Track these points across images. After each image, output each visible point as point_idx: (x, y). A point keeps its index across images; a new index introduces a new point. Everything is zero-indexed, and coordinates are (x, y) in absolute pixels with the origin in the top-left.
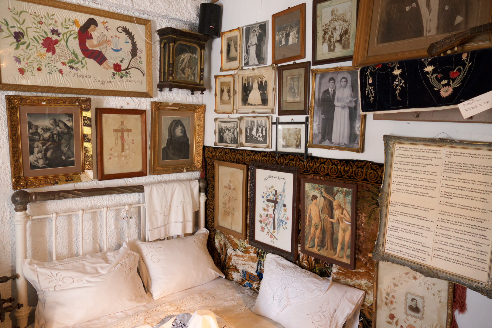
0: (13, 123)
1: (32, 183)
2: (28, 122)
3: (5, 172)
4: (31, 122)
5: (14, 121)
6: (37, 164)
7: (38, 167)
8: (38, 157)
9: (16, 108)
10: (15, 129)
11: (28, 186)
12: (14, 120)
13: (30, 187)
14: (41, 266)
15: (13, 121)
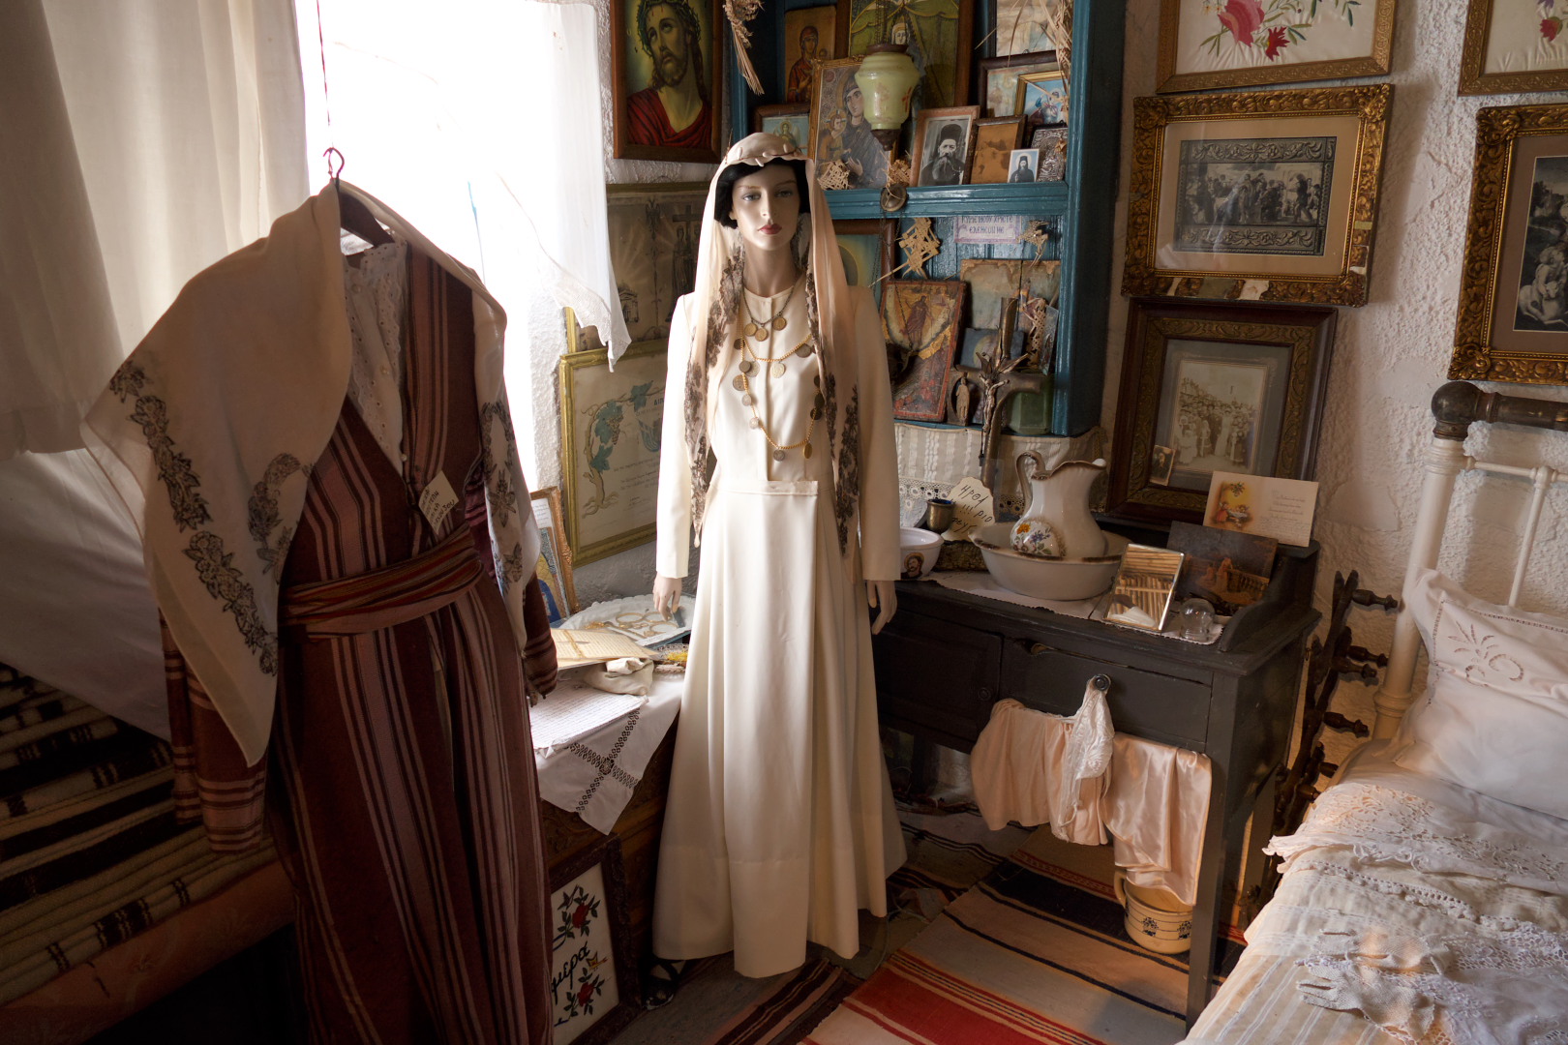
0: (1486, 189)
1: (1508, 367)
2: (1536, 185)
3: (1446, 327)
4: (1545, 183)
5: (1491, 182)
6: (1539, 314)
7: (1540, 325)
8: (1544, 292)
9: (1506, 143)
10: (1490, 206)
11: (1492, 374)
12: (1492, 178)
13: (1497, 377)
14: (1458, 602)
15: (1486, 181)
